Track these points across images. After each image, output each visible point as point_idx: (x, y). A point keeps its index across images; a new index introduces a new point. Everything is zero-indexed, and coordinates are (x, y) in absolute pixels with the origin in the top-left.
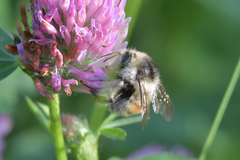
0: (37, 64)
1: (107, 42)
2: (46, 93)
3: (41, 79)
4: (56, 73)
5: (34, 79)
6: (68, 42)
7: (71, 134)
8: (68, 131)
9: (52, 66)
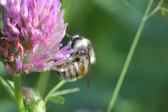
0: (6, 53)
1: (52, 39)
2: (12, 72)
3: (9, 63)
4: (19, 59)
5: (4, 63)
6: (27, 39)
7: (29, 100)
8: (26, 98)
9: (16, 55)
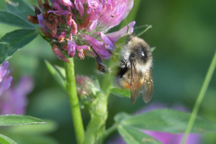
0: (55, 32)
1: (115, 13)
2: (62, 57)
3: (58, 45)
4: (71, 40)
5: (52, 45)
6: (81, 13)
7: (84, 93)
8: (82, 90)
9: (67, 33)
